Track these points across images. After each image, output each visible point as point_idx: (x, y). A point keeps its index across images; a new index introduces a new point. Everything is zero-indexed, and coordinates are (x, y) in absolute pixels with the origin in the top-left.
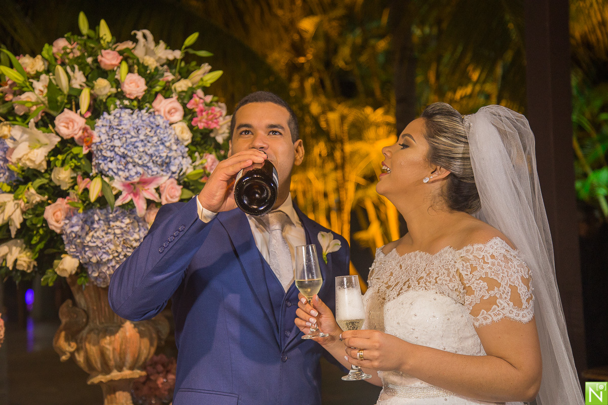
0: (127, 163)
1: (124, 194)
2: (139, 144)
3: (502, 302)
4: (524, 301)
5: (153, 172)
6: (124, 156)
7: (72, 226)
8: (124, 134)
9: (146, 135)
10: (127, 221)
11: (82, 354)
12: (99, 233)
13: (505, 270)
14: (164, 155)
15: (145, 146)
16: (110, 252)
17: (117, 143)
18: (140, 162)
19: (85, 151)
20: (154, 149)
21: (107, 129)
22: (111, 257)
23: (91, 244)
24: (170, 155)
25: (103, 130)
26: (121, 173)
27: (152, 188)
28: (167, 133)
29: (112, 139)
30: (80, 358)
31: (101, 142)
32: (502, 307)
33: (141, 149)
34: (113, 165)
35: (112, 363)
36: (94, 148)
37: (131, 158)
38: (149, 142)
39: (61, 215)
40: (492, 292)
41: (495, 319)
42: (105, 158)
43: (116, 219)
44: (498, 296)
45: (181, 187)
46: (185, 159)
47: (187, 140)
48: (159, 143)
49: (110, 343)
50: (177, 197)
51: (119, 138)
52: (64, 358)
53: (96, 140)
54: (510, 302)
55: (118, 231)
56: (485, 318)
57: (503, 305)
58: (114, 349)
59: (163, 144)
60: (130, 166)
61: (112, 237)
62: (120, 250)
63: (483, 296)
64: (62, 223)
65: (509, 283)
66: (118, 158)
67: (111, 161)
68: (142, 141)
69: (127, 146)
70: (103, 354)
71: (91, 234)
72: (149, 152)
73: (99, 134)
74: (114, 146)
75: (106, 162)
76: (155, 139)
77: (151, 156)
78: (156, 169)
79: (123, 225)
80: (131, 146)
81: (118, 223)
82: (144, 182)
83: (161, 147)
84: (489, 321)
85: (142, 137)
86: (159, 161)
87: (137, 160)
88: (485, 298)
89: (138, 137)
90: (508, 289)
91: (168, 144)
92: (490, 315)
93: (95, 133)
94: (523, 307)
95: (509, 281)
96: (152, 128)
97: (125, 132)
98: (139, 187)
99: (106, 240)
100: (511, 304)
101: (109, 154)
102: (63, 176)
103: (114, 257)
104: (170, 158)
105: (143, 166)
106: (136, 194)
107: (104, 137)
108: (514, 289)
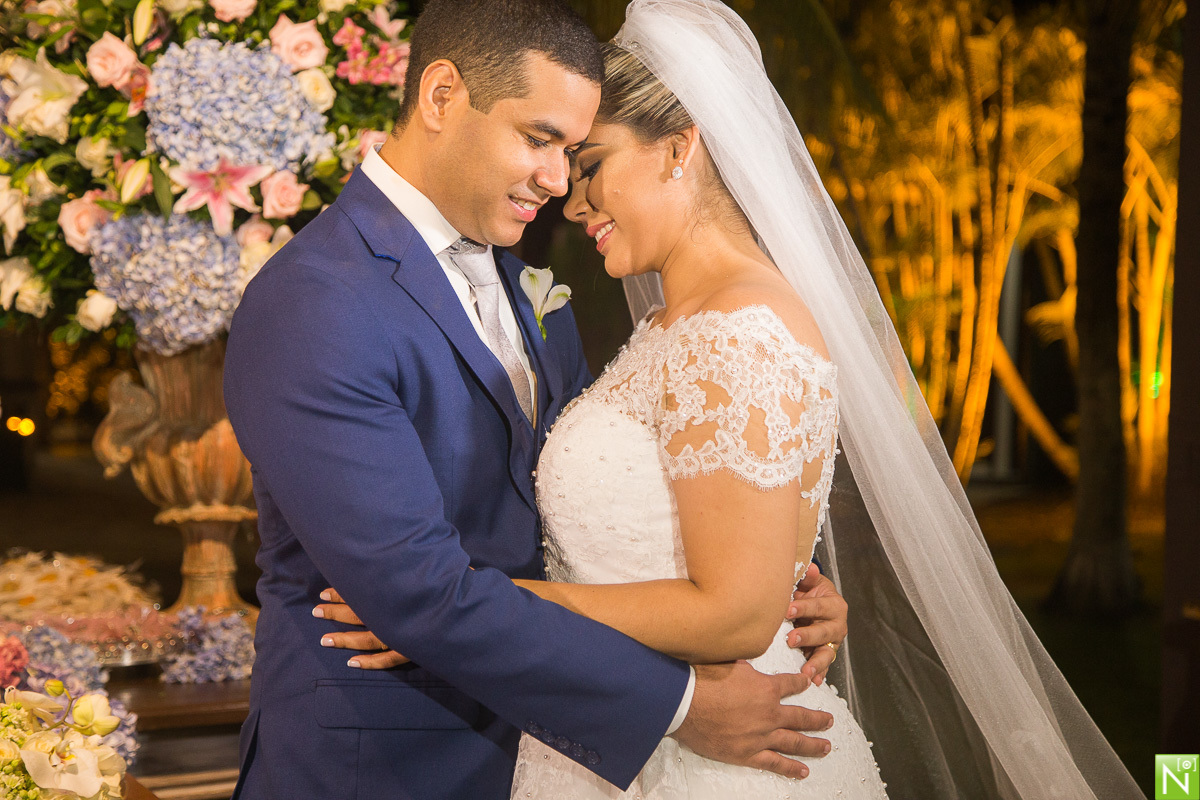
0: (201, 138)
1: (192, 192)
2: (225, 105)
3: (725, 436)
4: (774, 446)
5: (250, 156)
6: (198, 125)
7: (104, 242)
8: (198, 85)
9: (239, 90)
10: (200, 240)
11: (143, 469)
12: (148, 259)
13: (751, 373)
14: (270, 127)
15: (234, 108)
16: (168, 293)
17: (186, 100)
18: (225, 138)
19: (132, 111)
20: (251, 115)
21: (172, 73)
22: (169, 302)
23: (135, 277)
24: (282, 127)
25: (167, 75)
26: (190, 154)
27: (243, 186)
28: (278, 87)
29: (177, 92)
30: (140, 476)
31: (159, 97)
32: (724, 447)
33: (228, 115)
34: (177, 140)
35: (191, 490)
36: (148, 107)
37: (210, 128)
38: (243, 102)
39: (87, 221)
40: (711, 413)
41: (705, 468)
42: (165, 127)
43: (181, 235)
44: (720, 423)
45: (304, 188)
46: (318, 137)
47: (324, 103)
48: (261, 105)
49: (188, 455)
50: (291, 206)
51: (190, 92)
52: (110, 472)
53: (152, 92)
54: (741, 441)
55: (182, 258)
56: (689, 463)
57: (726, 444)
58: (195, 467)
59: (270, 107)
60: (206, 143)
61: (171, 267)
62: (185, 290)
63: (693, 418)
64: (88, 236)
65: (751, 401)
66: (186, 128)
67: (175, 132)
68: (231, 99)
69: (203, 106)
70: (174, 471)
71: (135, 258)
72: (242, 121)
73: (159, 83)
74: (179, 106)
75: (166, 133)
76: (255, 97)
77: (245, 127)
78: (255, 152)
79: (192, 248)
80: (208, 108)
81: (184, 244)
82: (232, 174)
83: (266, 113)
84: (692, 470)
85: (231, 92)
86: (263, 138)
87: (219, 133)
88: (695, 423)
89: (223, 91)
90: (743, 412)
91: (278, 108)
92: (697, 457)
93: (152, 80)
94: (769, 456)
95: (750, 398)
96: (252, 77)
97: (202, 81)
98: (223, 182)
99: (160, 271)
100: (743, 443)
101: (171, 119)
102: (93, 152)
103: (174, 304)
104: (283, 133)
105: (231, 144)
106: (216, 195)
107: (165, 89)
108: (757, 415)
